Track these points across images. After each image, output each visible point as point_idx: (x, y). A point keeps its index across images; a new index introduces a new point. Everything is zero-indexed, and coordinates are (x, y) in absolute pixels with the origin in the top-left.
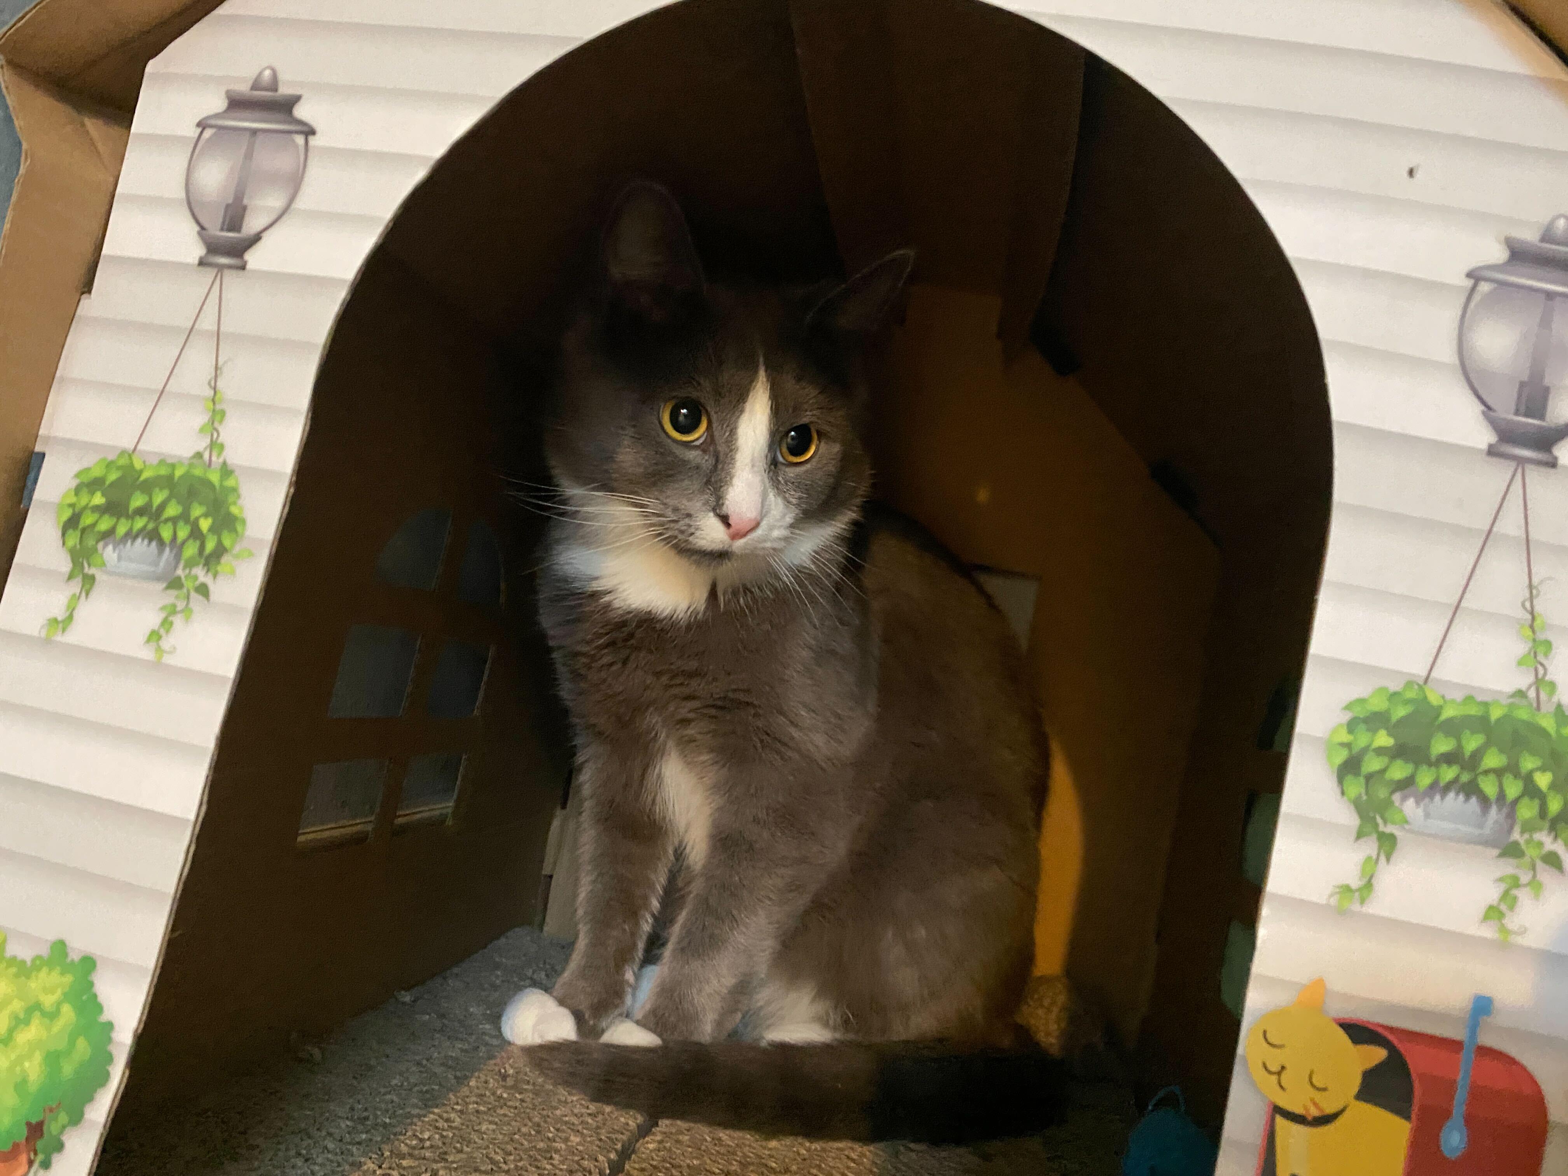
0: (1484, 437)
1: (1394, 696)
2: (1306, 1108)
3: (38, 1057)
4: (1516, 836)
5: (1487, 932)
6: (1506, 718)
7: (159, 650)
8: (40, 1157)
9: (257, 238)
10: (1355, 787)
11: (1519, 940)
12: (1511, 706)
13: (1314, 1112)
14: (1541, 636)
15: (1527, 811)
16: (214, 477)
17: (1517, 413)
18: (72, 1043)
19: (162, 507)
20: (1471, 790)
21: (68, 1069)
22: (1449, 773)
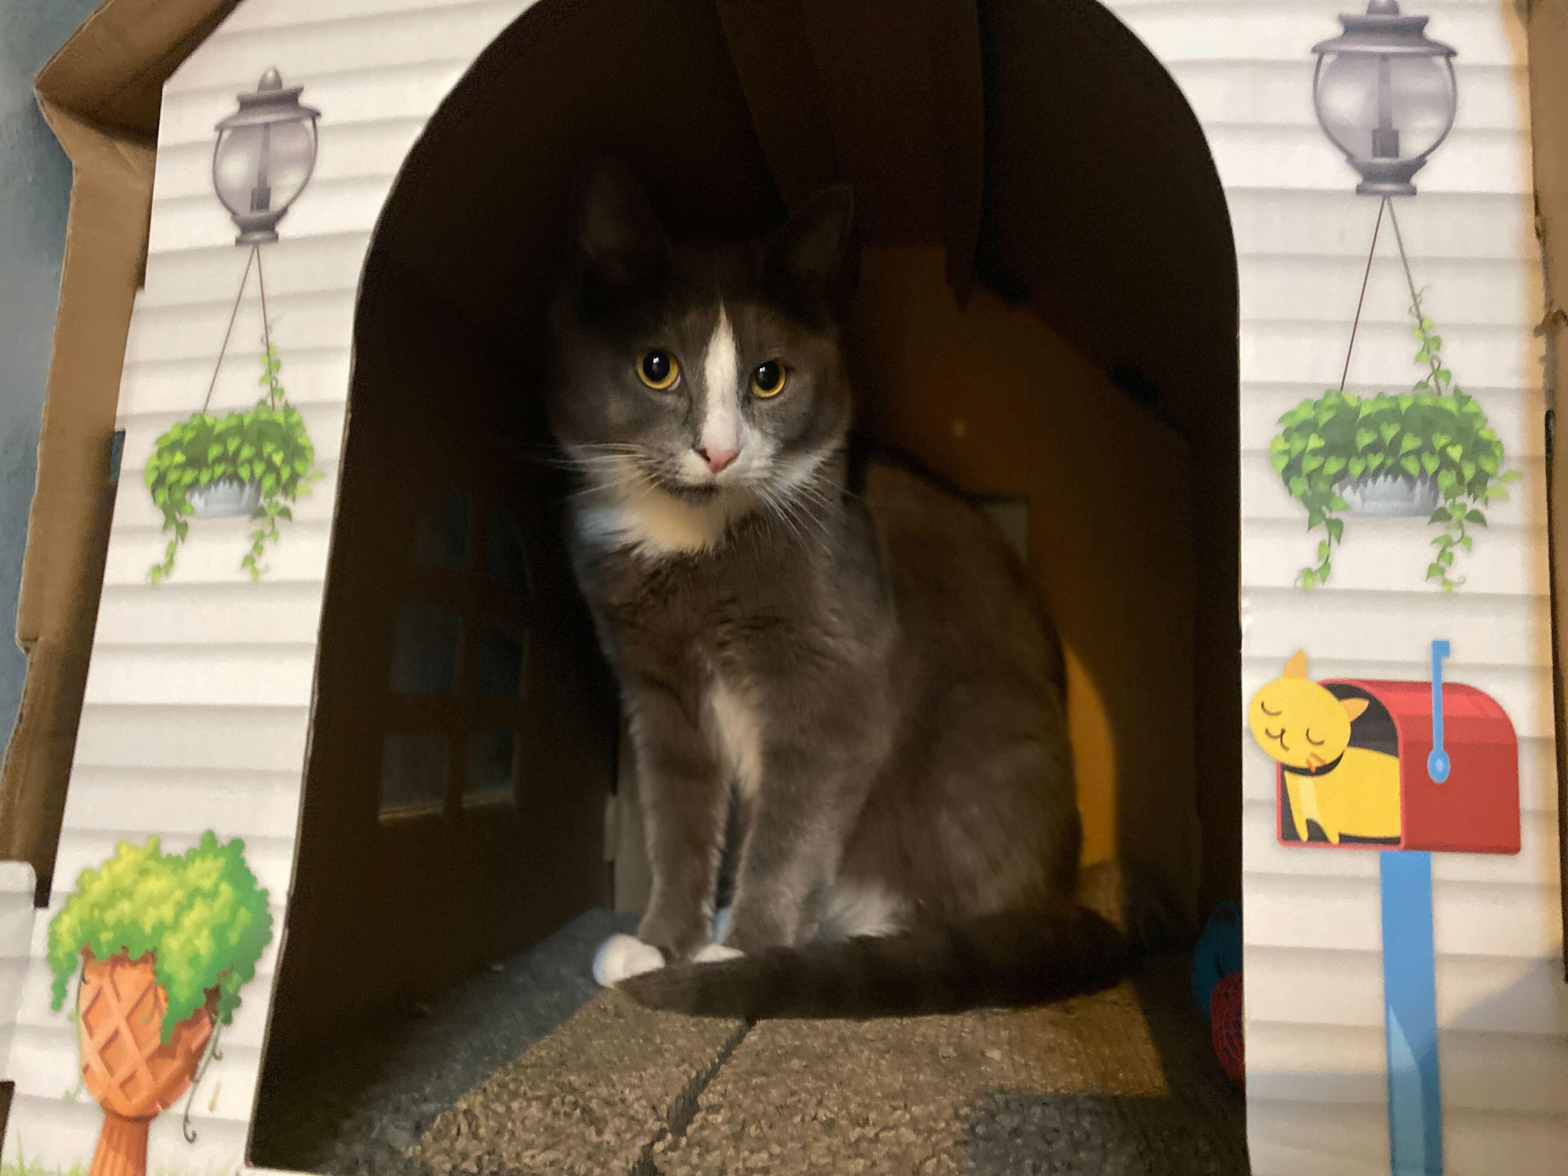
0: (1351, 180)
1: (1317, 405)
2: (1308, 762)
3: (205, 933)
4: (1441, 502)
5: (1434, 587)
6: (1414, 407)
7: (255, 572)
8: (221, 1016)
9: (284, 211)
10: (1300, 485)
11: (1462, 589)
12: (1417, 397)
13: (1316, 764)
14: (1432, 334)
15: (1447, 480)
16: (280, 418)
17: (1375, 155)
18: (234, 914)
19: (237, 452)
20: (1396, 471)
21: (234, 937)
22: (1375, 461)
